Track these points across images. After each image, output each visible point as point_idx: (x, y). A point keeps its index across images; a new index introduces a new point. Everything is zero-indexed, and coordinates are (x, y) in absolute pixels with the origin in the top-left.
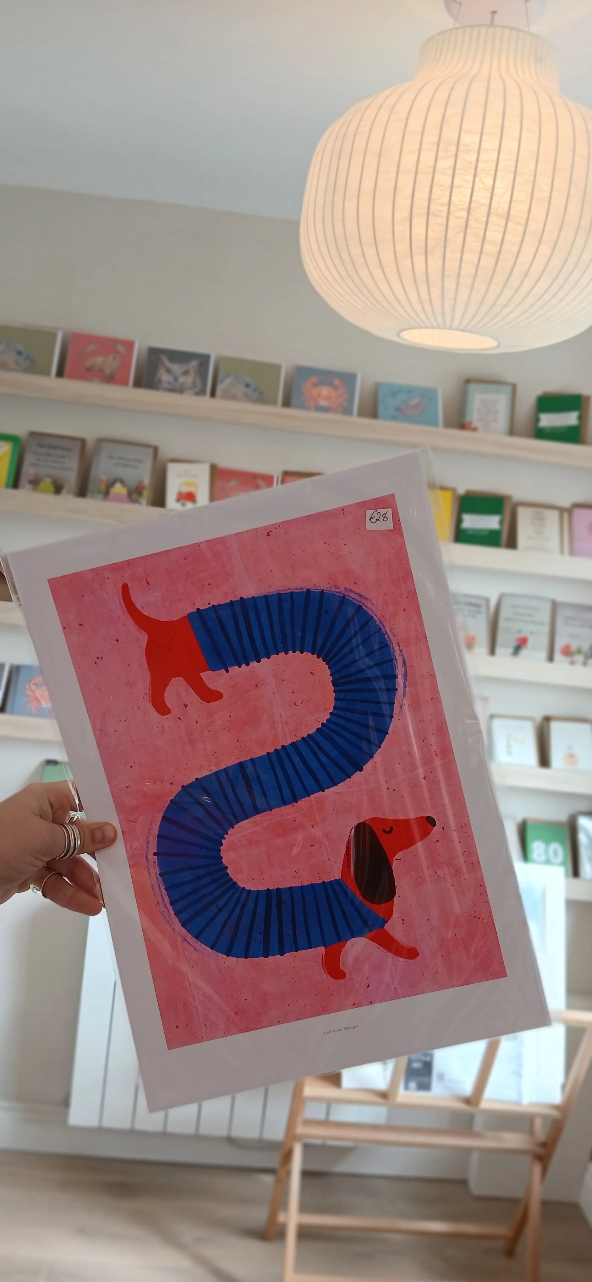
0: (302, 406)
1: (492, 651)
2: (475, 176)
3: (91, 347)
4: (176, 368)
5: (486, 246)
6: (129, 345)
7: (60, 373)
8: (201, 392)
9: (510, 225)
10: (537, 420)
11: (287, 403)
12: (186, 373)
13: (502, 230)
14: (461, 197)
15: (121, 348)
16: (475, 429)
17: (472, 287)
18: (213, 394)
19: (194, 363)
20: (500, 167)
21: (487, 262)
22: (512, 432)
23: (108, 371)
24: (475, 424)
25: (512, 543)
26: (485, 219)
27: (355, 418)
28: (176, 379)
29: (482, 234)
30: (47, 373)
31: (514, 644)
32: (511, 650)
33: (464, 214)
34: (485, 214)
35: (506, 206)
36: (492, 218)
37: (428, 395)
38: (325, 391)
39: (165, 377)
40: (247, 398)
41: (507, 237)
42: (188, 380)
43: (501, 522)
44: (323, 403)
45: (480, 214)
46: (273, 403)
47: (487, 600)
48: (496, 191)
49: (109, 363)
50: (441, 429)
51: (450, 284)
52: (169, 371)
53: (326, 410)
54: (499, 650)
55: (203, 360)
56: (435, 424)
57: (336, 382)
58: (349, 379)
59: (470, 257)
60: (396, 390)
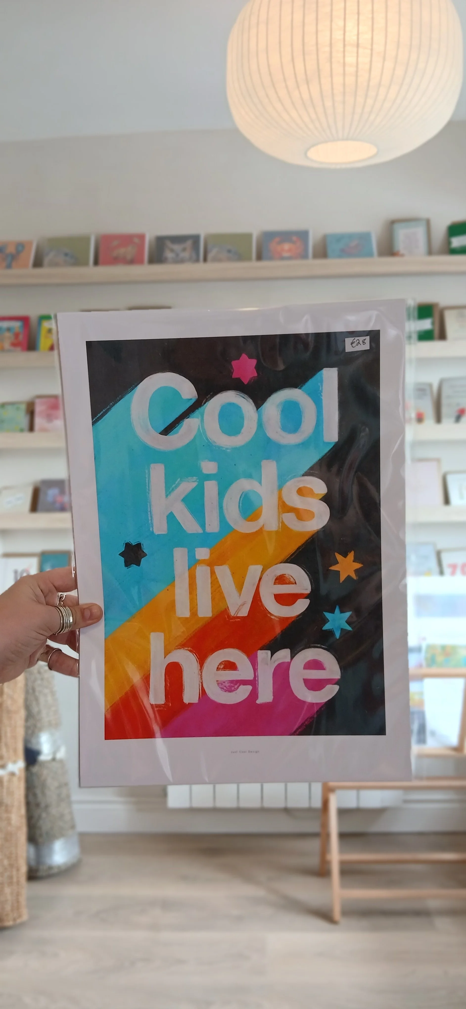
0: (271, 258)
1: (438, 419)
2: (331, 21)
3: (115, 243)
4: (177, 247)
5: (347, 68)
6: (142, 237)
7: (96, 263)
8: (197, 260)
9: (361, 50)
10: (449, 243)
11: (259, 257)
12: (184, 250)
13: (355, 55)
14: (324, 38)
15: (136, 240)
16: (402, 255)
17: (344, 102)
18: (205, 260)
19: (189, 243)
20: (347, 12)
21: (350, 80)
22: (430, 252)
23: (129, 257)
24: (402, 251)
25: (442, 336)
26: (342, 49)
27: (311, 261)
28: (177, 255)
29: (342, 61)
30: (86, 264)
31: (455, 414)
32: (453, 419)
33: (327, 49)
34: (342, 45)
35: (355, 38)
36: (348, 48)
37: (365, 237)
38: (286, 246)
39: (169, 255)
40: (229, 259)
41: (360, 59)
42: (186, 255)
43: (433, 323)
44: (286, 254)
45: (339, 46)
46: (249, 259)
47: (430, 386)
48: (347, 29)
49: (129, 251)
50: (376, 259)
51: (328, 104)
52: (172, 250)
53: (290, 258)
54: (444, 420)
55: (195, 239)
56: (370, 255)
57: (294, 238)
58: (303, 235)
59: (338, 80)
60: (339, 238)
